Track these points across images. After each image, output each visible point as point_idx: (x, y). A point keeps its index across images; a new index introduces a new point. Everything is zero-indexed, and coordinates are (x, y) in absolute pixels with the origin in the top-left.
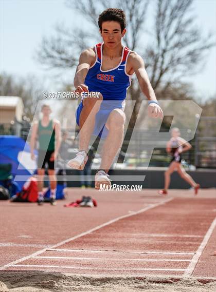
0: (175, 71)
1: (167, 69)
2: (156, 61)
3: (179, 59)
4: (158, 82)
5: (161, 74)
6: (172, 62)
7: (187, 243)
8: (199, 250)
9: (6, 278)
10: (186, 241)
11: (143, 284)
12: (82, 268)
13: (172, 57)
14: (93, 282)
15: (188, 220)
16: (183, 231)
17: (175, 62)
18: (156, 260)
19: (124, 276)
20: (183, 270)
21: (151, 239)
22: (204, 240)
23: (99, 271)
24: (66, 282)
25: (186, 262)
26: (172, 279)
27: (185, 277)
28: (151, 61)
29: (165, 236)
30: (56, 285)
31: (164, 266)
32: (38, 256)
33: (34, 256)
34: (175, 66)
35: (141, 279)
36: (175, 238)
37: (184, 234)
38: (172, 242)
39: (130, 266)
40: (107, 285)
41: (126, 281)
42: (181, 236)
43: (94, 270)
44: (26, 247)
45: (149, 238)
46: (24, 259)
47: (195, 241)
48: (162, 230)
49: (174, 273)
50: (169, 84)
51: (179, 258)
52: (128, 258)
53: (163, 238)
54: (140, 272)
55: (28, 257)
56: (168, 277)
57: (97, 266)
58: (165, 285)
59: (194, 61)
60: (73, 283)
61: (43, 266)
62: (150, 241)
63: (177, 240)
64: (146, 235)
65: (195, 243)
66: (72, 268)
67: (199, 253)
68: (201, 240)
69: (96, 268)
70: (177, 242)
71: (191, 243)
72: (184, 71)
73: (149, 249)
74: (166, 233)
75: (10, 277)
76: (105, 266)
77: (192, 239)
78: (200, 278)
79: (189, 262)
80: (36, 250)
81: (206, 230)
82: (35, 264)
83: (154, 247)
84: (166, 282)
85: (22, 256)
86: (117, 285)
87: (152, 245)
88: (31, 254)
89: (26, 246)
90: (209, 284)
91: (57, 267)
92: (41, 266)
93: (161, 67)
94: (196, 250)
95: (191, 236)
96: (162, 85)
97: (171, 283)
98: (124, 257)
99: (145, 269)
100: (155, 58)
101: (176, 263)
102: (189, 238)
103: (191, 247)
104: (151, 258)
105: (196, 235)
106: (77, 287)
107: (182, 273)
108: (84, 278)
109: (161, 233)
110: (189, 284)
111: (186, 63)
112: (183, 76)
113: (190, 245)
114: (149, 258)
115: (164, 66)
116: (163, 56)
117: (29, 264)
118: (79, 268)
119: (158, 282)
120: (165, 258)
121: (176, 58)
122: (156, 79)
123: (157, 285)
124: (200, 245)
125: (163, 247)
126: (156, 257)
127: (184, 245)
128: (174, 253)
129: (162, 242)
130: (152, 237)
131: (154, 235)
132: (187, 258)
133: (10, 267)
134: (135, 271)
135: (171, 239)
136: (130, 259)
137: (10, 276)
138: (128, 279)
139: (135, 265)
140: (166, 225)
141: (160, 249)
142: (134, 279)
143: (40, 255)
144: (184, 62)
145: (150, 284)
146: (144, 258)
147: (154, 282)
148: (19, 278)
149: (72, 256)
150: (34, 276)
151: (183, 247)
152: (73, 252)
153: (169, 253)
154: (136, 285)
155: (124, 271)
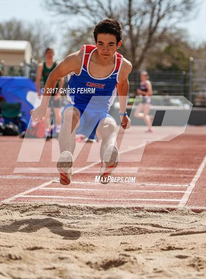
0: (170, 17)
1: (163, 16)
2: (154, 9)
3: (175, 7)
4: (156, 27)
5: (158, 21)
6: (168, 10)
7: (182, 176)
8: (192, 182)
9: (15, 207)
10: (180, 174)
11: (141, 213)
12: (85, 198)
13: (169, 5)
14: (96, 211)
15: (183, 154)
16: (178, 165)
17: (171, 9)
18: (153, 191)
19: (124, 206)
20: (178, 200)
21: (149, 172)
22: (197, 173)
23: (101, 201)
24: (71, 211)
25: (181, 193)
26: (168, 209)
27: (180, 206)
28: (149, 8)
29: (162, 169)
30: (62, 214)
31: (160, 197)
32: (45, 187)
33: (41, 187)
34: (172, 12)
35: (139, 209)
36: (171, 171)
37: (179, 167)
38: (168, 175)
39: (130, 196)
40: (108, 214)
41: (126, 211)
42: (176, 169)
43: (96, 201)
44: (34, 180)
45: (147, 171)
46: (32, 190)
47: (188, 174)
48: (159, 164)
49: (170, 203)
50: (165, 29)
51: (174, 190)
52: (128, 189)
53: (160, 171)
54: (139, 202)
55: (36, 189)
56: (164, 207)
57: (98, 197)
58: (161, 215)
59: (188, 8)
60: (77, 212)
61: (49, 197)
62: (148, 174)
63: (172, 173)
64: (144, 168)
65: (189, 176)
66: (76, 198)
67: (192, 185)
68: (194, 173)
69: (98, 199)
70: (172, 175)
71: (185, 175)
72: (179, 18)
73: (147, 181)
74: (162, 166)
75: (19, 207)
76: (106, 196)
77: (186, 173)
78: (194, 208)
79: (184, 193)
80: (44, 181)
81: (199, 164)
82: (42, 195)
83: (152, 179)
84: (163, 211)
85: (31, 188)
86: (118, 214)
87: (149, 177)
88: (39, 185)
89: (34, 178)
90: (202, 213)
91: (62, 197)
92: (48, 197)
93: (158, 14)
94: (190, 182)
95: (186, 169)
96: (160, 30)
97: (167, 212)
98: (124, 189)
99: (143, 200)
100: (152, 5)
101: (171, 194)
102: (183, 171)
103: (185, 179)
104: (149, 189)
105: (190, 168)
106: (81, 216)
107: (177, 203)
108: (87, 207)
109: (158, 166)
110: (183, 213)
111: (181, 11)
112: (178, 22)
113: (185, 177)
114: (146, 190)
115: (161, 13)
116: (159, 3)
117: (37, 195)
118: (82, 198)
119: (155, 212)
120: (162, 189)
121: (172, 5)
122: (154, 24)
123: (154, 214)
124: (193, 178)
125: (159, 179)
126: (153, 188)
127: (179, 178)
128: (169, 185)
129: (159, 175)
130: (150, 171)
131: (152, 168)
132: (182, 190)
133: (20, 198)
134: (134, 202)
135: (167, 172)
136: (130, 191)
137: (19, 205)
138: (128, 208)
139: (134, 196)
140: (163, 159)
141: (157, 181)
142: (133, 208)
143: (48, 186)
144: (179, 9)
145: (147, 213)
146: (142, 189)
147: (151, 211)
148: (27, 208)
149: (76, 188)
150: (41, 205)
151: (178, 179)
152: (77, 184)
153: (165, 185)
154: (135, 214)
155: (124, 201)
